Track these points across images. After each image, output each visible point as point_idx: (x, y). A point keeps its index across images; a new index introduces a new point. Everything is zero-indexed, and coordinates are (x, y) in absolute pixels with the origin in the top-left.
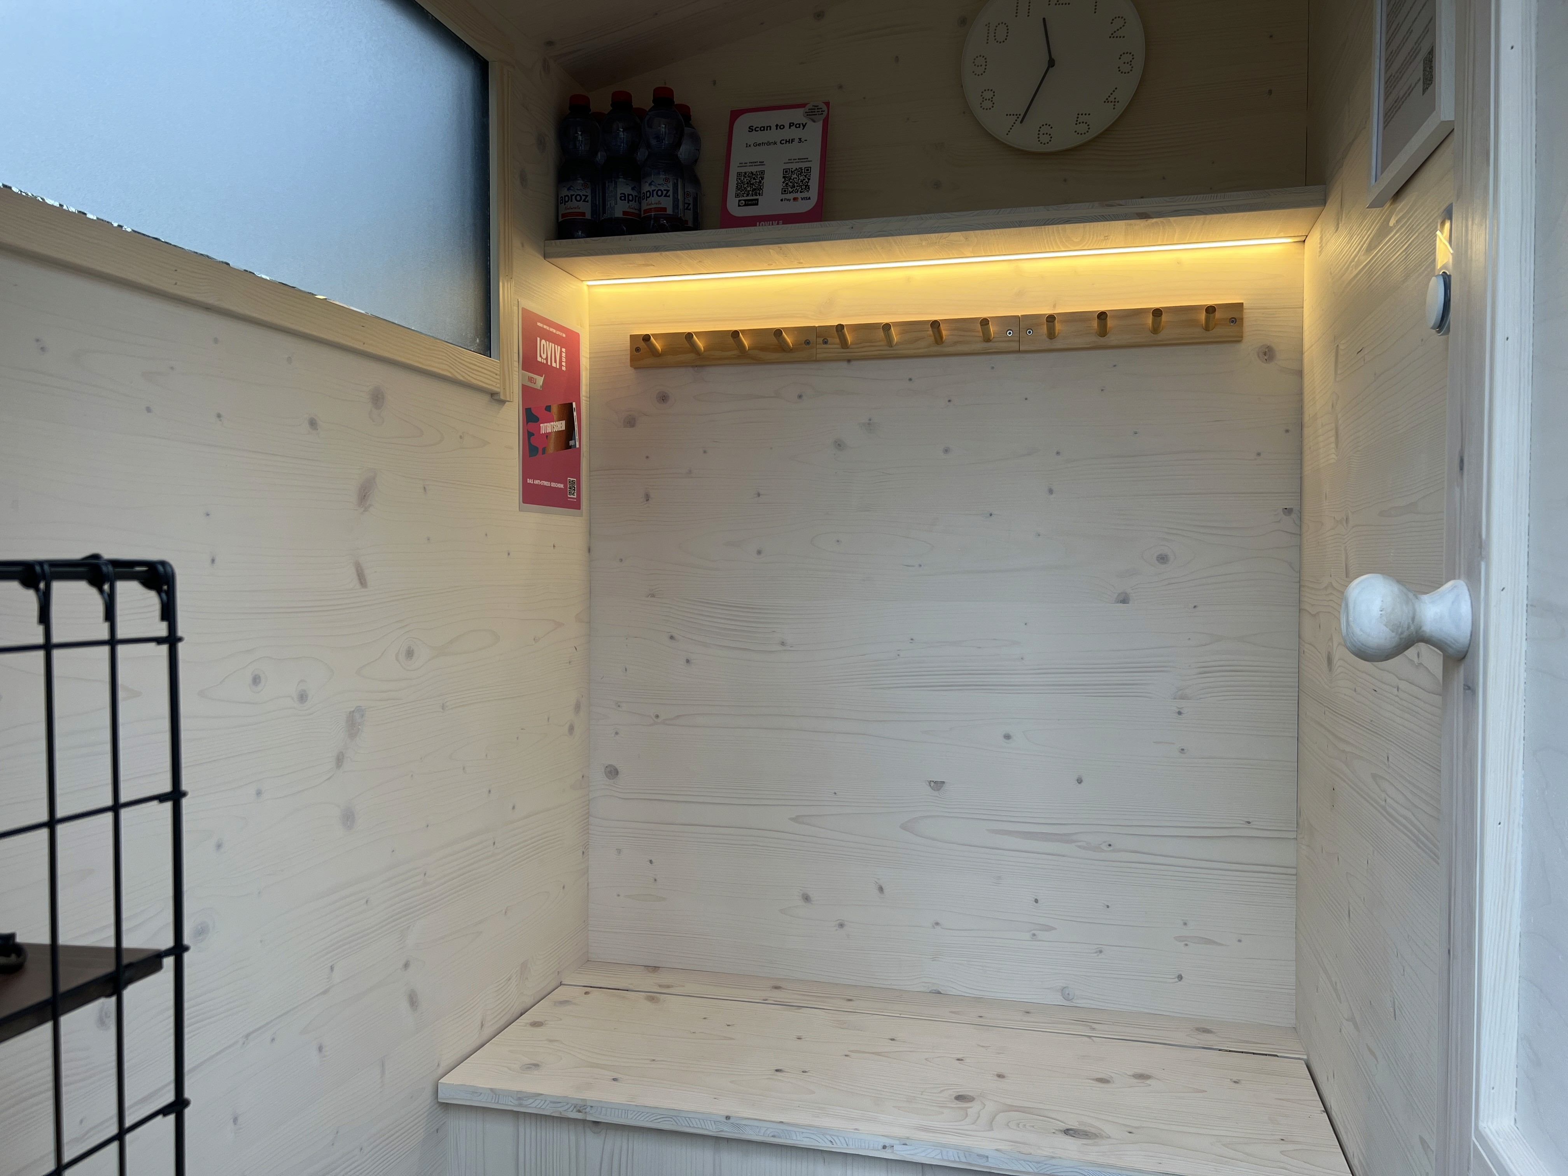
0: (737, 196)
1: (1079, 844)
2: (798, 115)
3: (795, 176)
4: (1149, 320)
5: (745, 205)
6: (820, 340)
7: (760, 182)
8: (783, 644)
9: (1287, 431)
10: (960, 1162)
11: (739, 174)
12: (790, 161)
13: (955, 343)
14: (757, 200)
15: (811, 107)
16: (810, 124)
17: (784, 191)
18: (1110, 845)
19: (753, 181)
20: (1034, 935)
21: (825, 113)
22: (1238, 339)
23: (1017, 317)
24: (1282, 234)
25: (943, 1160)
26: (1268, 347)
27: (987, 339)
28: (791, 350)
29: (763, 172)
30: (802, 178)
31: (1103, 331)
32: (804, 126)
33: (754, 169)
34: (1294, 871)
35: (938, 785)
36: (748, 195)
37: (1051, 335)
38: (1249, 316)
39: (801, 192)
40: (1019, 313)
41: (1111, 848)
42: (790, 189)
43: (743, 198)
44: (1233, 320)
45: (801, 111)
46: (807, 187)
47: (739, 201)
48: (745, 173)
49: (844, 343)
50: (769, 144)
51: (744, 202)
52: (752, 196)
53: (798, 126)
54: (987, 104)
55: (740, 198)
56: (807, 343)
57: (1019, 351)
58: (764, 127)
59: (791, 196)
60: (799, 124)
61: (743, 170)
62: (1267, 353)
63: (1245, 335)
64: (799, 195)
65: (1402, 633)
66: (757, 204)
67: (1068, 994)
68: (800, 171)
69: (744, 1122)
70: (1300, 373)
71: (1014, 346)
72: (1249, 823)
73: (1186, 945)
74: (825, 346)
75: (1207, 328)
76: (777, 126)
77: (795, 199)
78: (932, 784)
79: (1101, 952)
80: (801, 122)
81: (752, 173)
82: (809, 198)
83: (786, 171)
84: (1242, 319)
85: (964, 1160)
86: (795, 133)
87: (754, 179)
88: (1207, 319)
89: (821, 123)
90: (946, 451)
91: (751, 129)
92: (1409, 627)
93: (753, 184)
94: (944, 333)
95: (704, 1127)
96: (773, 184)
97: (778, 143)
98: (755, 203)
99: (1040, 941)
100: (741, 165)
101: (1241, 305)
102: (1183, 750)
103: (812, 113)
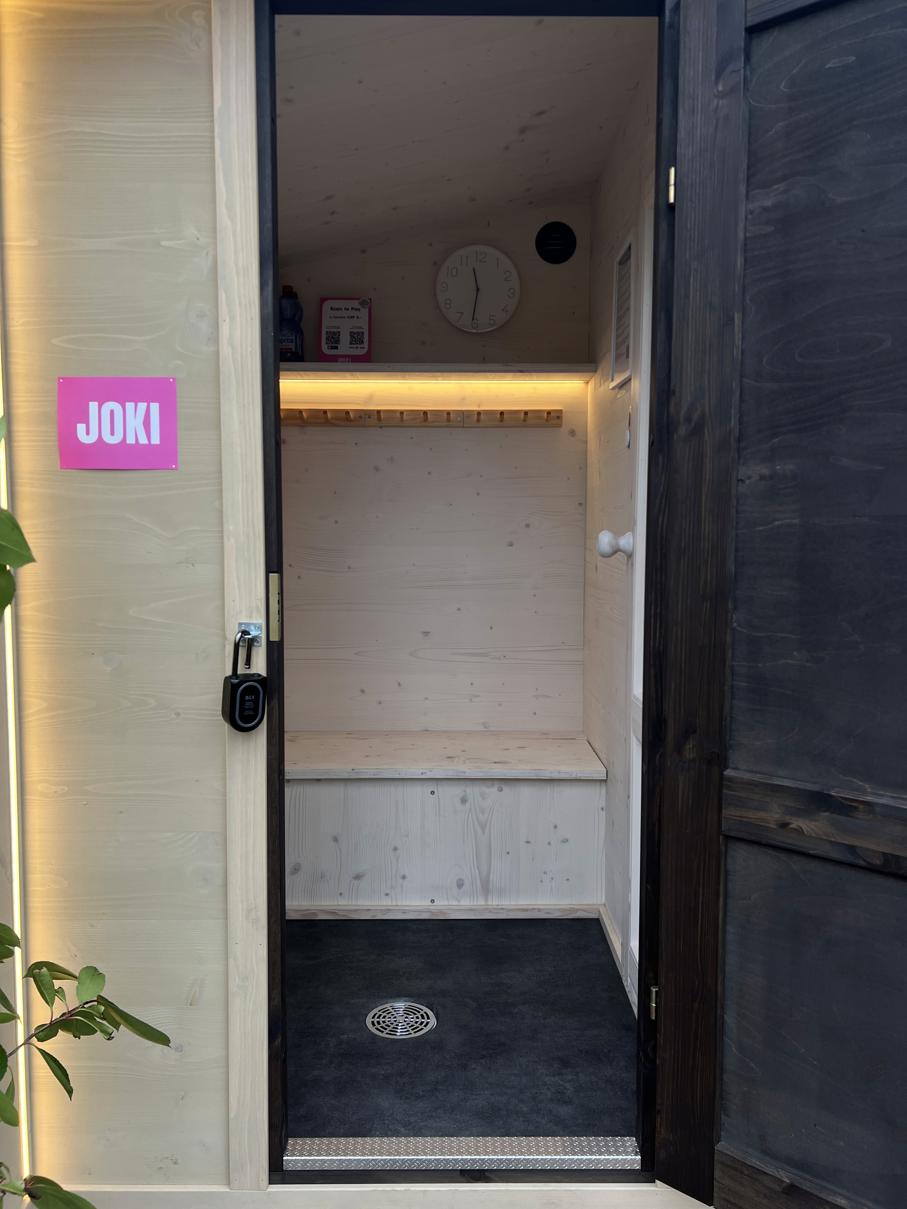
0: (327, 343)
1: (490, 657)
2: (355, 304)
3: (356, 336)
4: (523, 415)
5: (331, 349)
6: (367, 416)
7: (338, 337)
8: (349, 568)
9: (580, 468)
10: (454, 776)
11: (327, 332)
12: (353, 328)
13: (434, 421)
14: (337, 346)
15: (362, 300)
16: (362, 309)
17: (351, 343)
18: (504, 657)
19: (334, 336)
20: (471, 700)
21: (370, 304)
22: (560, 426)
23: (463, 410)
24: (579, 380)
25: (447, 775)
26: (573, 430)
27: (449, 420)
28: (352, 420)
29: (339, 332)
30: (359, 337)
31: (502, 420)
32: (359, 310)
33: (335, 330)
34: (582, 663)
35: (426, 634)
36: (332, 344)
37: (478, 420)
38: (565, 416)
39: (359, 344)
40: (463, 409)
41: (505, 658)
42: (354, 342)
43: (330, 345)
44: (558, 417)
45: (357, 302)
46: (363, 342)
47: (328, 346)
48: (330, 332)
49: (379, 419)
50: (341, 317)
51: (330, 347)
52: (335, 344)
53: (356, 309)
54: (448, 306)
55: (328, 345)
56: (360, 417)
57: (463, 427)
58: (338, 309)
59: (355, 346)
60: (357, 309)
61: (329, 330)
62: (573, 433)
63: (563, 423)
64: (358, 346)
65: (613, 549)
66: (337, 349)
67: (486, 725)
68: (358, 333)
69: (361, 771)
70: (586, 442)
71: (461, 424)
72: (564, 643)
73: (537, 699)
74: (369, 419)
75: (547, 421)
76: (345, 308)
77: (357, 348)
78: (424, 633)
79: (500, 705)
80: (357, 308)
81: (334, 332)
82: (364, 348)
83: (351, 333)
84: (562, 417)
85: (456, 775)
86: (354, 313)
87: (335, 335)
88: (547, 417)
89: (367, 309)
90: (429, 473)
91: (332, 309)
92: (615, 547)
93: (335, 338)
94: (429, 416)
95: (342, 775)
96: (345, 338)
97: (346, 318)
98: (336, 348)
99: (474, 702)
100: (328, 327)
101: (561, 411)
102: (536, 612)
103: (363, 303)
